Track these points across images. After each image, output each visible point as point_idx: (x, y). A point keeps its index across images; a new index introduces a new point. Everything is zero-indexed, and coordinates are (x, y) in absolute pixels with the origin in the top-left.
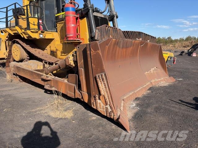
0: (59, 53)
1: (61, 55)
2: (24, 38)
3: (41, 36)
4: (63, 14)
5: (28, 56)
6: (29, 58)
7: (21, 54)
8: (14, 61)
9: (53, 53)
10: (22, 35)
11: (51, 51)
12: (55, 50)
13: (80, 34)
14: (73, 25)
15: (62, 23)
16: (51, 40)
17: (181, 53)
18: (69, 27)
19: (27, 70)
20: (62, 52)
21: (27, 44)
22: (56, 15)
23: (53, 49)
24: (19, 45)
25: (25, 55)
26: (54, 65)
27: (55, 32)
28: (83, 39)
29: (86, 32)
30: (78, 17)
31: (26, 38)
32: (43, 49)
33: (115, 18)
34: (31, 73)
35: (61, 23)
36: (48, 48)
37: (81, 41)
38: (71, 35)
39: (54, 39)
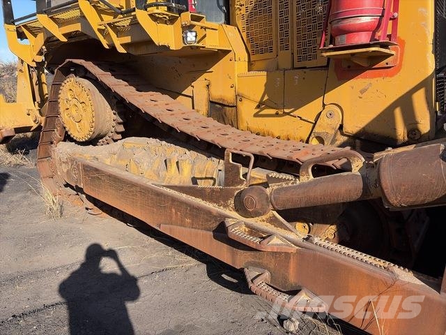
0: (247, 110)
1: (256, 115)
2: (113, 48)
3: (191, 37)
5: (120, 123)
7: (96, 116)
8: (68, 138)
9: (219, 110)
10: (107, 36)
11: (212, 103)
12: (229, 96)
13: (401, 14)
20: (261, 105)
21: (117, 76)
23: (222, 92)
24: (86, 82)
25: (109, 118)
26: (307, 177)
28: (400, 41)
31: (121, 50)
34: (156, 198)
37: (391, 51)
39: (227, 52)
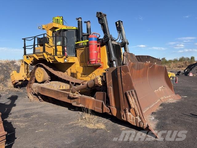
0: (79, 75)
1: (81, 77)
2: (49, 62)
3: (66, 60)
4: (83, 43)
5: (50, 78)
6: (50, 79)
7: (44, 76)
9: (73, 75)
10: (48, 59)
11: (71, 73)
12: (75, 72)
13: (101, 59)
14: (95, 52)
15: (83, 49)
16: (72, 64)
17: (178, 73)
18: (92, 53)
19: (53, 90)
20: (82, 74)
21: (50, 67)
22: (76, 43)
23: (74, 71)
24: (42, 69)
25: (47, 77)
26: (81, 85)
27: (74, 56)
28: (102, 63)
29: (105, 57)
30: (99, 45)
31: (51, 62)
32: (64, 71)
33: (127, 44)
34: (57, 92)
35: (81, 50)
36: (69, 70)
37: (101, 65)
38: (94, 60)
39: (74, 63)
